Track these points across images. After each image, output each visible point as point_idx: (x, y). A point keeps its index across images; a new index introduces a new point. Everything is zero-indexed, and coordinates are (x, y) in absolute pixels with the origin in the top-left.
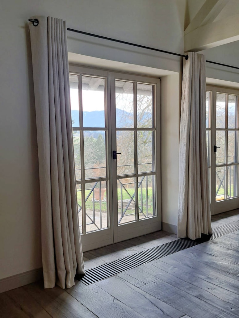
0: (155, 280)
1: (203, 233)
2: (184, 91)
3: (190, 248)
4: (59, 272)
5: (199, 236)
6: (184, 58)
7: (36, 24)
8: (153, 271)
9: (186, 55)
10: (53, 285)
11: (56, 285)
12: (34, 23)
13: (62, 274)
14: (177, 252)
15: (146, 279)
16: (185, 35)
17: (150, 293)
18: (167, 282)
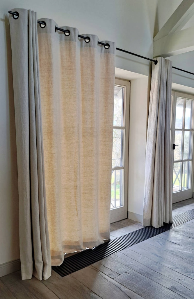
0: (127, 270)
1: (165, 221)
2: (153, 94)
3: (155, 236)
4: (36, 264)
5: (162, 225)
6: (153, 63)
7: (16, 17)
8: (124, 260)
9: (155, 60)
10: (30, 277)
11: (33, 276)
12: (15, 16)
13: (40, 266)
14: (145, 241)
15: (119, 269)
16: (154, 41)
17: (125, 285)
18: (140, 272)
